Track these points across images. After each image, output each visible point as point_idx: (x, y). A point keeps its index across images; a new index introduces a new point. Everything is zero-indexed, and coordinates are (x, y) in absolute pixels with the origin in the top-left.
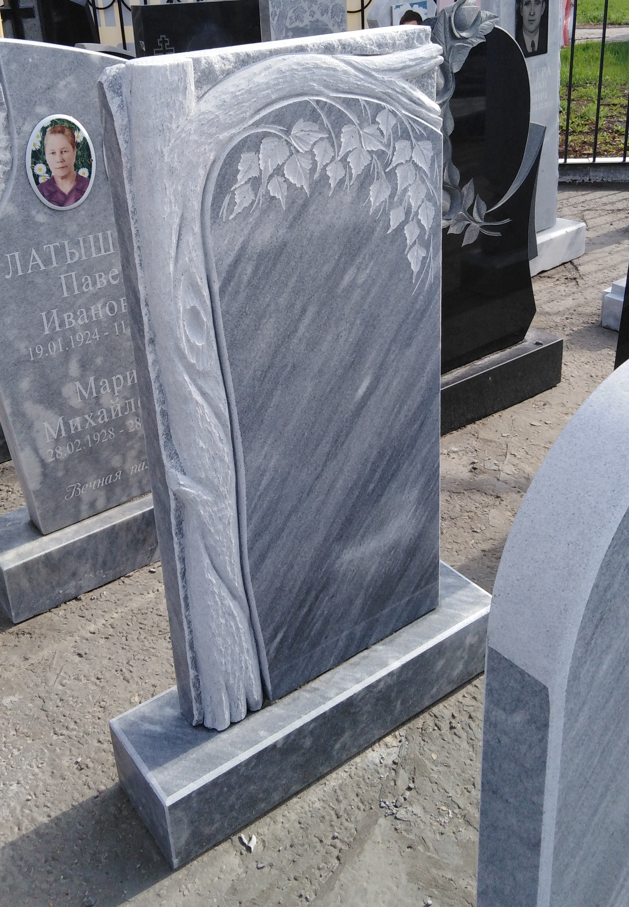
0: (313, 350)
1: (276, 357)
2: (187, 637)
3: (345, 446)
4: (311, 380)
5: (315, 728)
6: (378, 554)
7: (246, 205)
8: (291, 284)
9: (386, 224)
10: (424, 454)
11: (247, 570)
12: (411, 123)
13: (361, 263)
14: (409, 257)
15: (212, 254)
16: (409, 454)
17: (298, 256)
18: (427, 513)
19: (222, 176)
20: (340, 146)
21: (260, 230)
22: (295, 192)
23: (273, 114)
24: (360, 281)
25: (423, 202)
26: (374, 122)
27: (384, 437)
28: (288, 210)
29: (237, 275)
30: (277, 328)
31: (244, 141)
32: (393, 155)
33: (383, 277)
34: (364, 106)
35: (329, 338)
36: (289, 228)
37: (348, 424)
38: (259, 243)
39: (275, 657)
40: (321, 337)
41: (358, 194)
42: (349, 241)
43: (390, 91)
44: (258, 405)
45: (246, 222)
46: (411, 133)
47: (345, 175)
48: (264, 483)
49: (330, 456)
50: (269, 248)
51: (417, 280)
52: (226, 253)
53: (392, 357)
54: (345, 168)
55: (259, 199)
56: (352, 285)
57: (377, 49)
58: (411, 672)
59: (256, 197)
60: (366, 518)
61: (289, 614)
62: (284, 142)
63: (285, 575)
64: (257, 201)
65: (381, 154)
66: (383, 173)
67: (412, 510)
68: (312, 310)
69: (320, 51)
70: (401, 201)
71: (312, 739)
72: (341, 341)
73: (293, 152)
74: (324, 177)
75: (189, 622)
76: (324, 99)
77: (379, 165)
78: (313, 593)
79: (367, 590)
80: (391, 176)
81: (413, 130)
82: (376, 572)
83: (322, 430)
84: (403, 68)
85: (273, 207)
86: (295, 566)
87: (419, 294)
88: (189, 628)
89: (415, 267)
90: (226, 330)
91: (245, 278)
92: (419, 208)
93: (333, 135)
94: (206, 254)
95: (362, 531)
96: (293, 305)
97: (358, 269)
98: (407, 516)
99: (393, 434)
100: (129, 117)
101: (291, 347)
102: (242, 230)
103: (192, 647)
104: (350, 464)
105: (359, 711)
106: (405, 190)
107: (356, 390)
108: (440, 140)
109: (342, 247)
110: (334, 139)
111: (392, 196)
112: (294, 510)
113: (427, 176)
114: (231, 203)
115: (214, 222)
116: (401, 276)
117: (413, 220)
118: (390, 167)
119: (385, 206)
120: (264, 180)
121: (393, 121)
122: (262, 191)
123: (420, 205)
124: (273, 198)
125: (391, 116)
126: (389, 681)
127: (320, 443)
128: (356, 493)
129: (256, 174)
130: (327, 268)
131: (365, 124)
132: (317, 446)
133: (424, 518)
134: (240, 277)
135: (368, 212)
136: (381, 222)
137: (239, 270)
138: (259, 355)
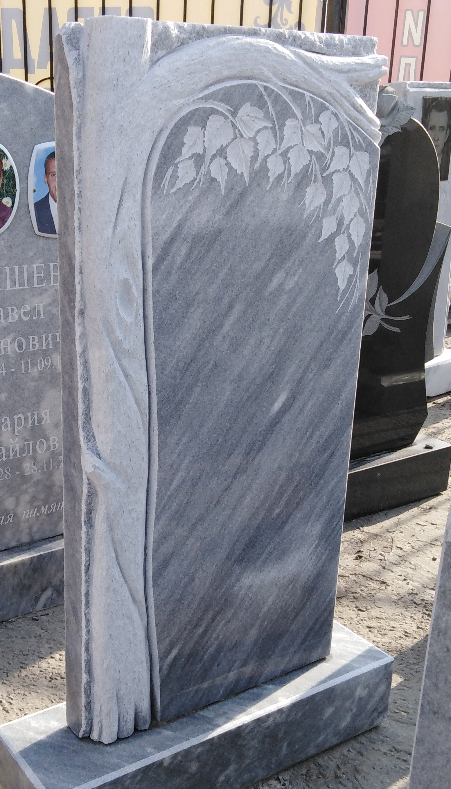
0: (235, 352)
1: (200, 351)
2: (84, 637)
3: (256, 462)
4: (231, 383)
5: (202, 753)
6: (276, 585)
7: (188, 181)
8: (221, 276)
9: (318, 232)
10: (330, 488)
11: (150, 574)
12: (352, 130)
13: (290, 268)
14: (337, 271)
15: (149, 226)
16: (317, 484)
17: (231, 246)
18: (327, 551)
19: (168, 146)
20: (282, 139)
21: (197, 211)
22: (235, 179)
23: (222, 91)
24: (287, 287)
25: (355, 216)
26: (317, 121)
27: (294, 460)
28: (227, 196)
29: (171, 254)
30: (203, 320)
31: (192, 113)
32: (331, 160)
33: (310, 287)
34: (309, 102)
35: (252, 342)
36: (226, 214)
37: (261, 439)
38: (196, 224)
39: (168, 675)
40: (245, 339)
41: (294, 194)
42: (281, 241)
43: (334, 91)
44: (178, 398)
45: (185, 200)
46: (350, 141)
47: (284, 170)
48: (175, 483)
49: (240, 471)
50: (204, 231)
51: (342, 298)
52: (163, 228)
53: (311, 376)
54: (285, 163)
55: (200, 178)
56: (279, 290)
57: (326, 48)
58: (300, 714)
59: (197, 174)
60: (269, 543)
61: (185, 630)
62: (230, 124)
63: (186, 586)
64: (198, 180)
65: (320, 157)
66: (320, 177)
67: (314, 546)
68: (238, 308)
69: (272, 38)
70: (334, 210)
71: (197, 764)
72: (264, 347)
73: (238, 135)
74: (264, 169)
75: (88, 621)
76: (272, 87)
77: (317, 167)
78: (210, 614)
79: (263, 621)
80: (327, 181)
81: (353, 138)
82: (273, 604)
83: (235, 440)
84: (348, 71)
85: (213, 190)
86: (197, 580)
87: (343, 314)
88: (87, 627)
89: (342, 284)
90: (154, 311)
91: (179, 260)
92: (350, 222)
93: (277, 127)
94: (143, 228)
95: (263, 556)
96: (221, 299)
97: (287, 274)
98: (308, 551)
99: (303, 460)
100: (84, 72)
101: (215, 343)
102: (181, 207)
103: (87, 649)
104: (258, 481)
105: (246, 745)
106: (340, 200)
107: (272, 404)
108: (377, 154)
109: (274, 247)
110: (277, 130)
111: (327, 203)
112: (201, 519)
113: (362, 190)
114: (175, 177)
115: (155, 192)
116: (327, 291)
117: (344, 233)
118: (327, 173)
119: (319, 212)
120: (208, 159)
121: (335, 124)
122: (203, 170)
123: (352, 220)
124: (214, 180)
125: (333, 119)
126: (278, 719)
127: (232, 453)
128: (262, 514)
129: (201, 151)
130: (258, 266)
131: (308, 122)
132: (229, 455)
133: (324, 557)
134: (173, 257)
135: (302, 215)
136: (314, 229)
137: (174, 249)
138: (183, 345)
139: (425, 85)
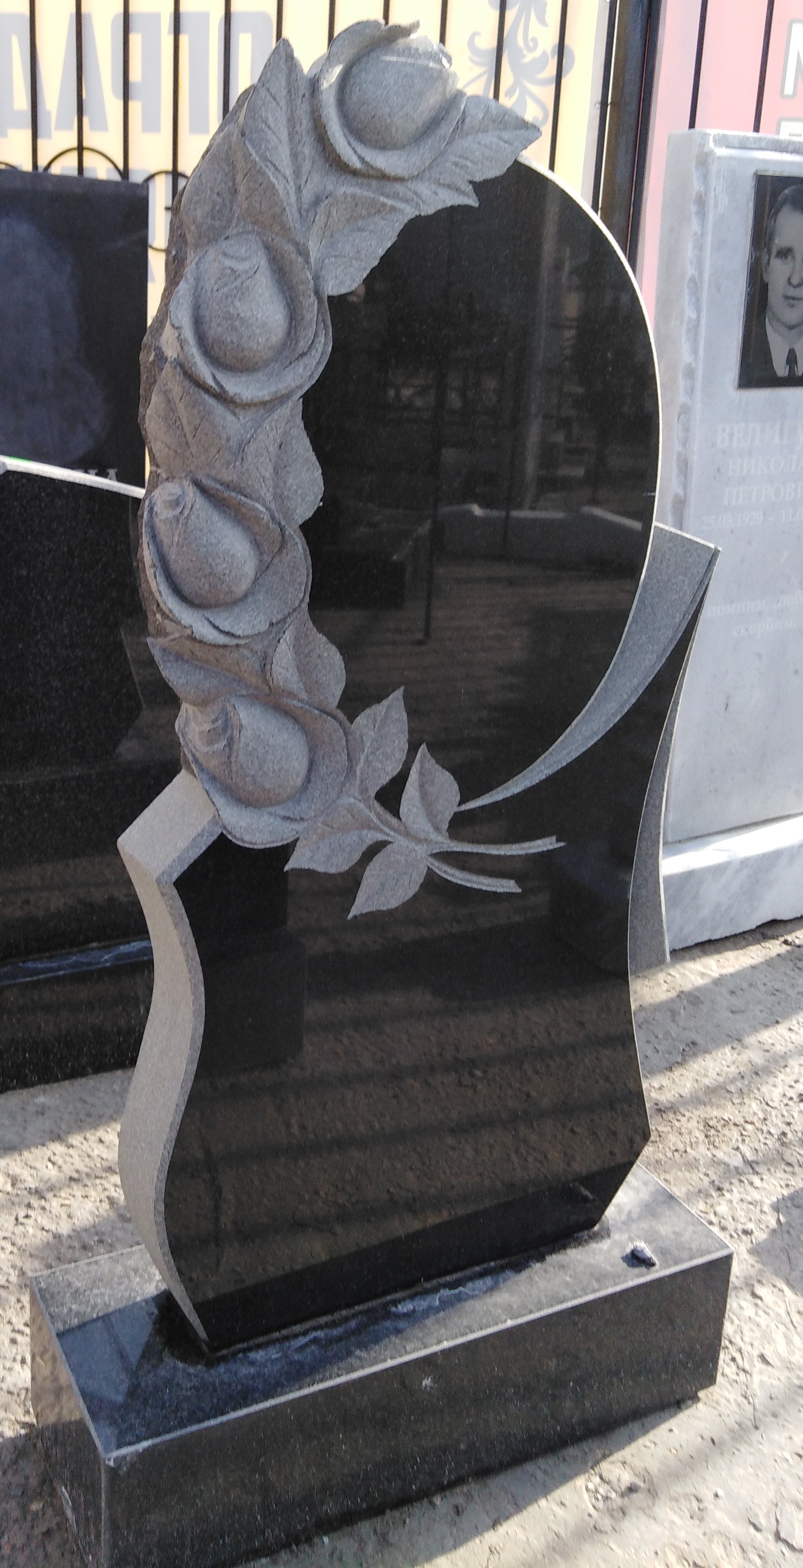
139: (763, 144)
